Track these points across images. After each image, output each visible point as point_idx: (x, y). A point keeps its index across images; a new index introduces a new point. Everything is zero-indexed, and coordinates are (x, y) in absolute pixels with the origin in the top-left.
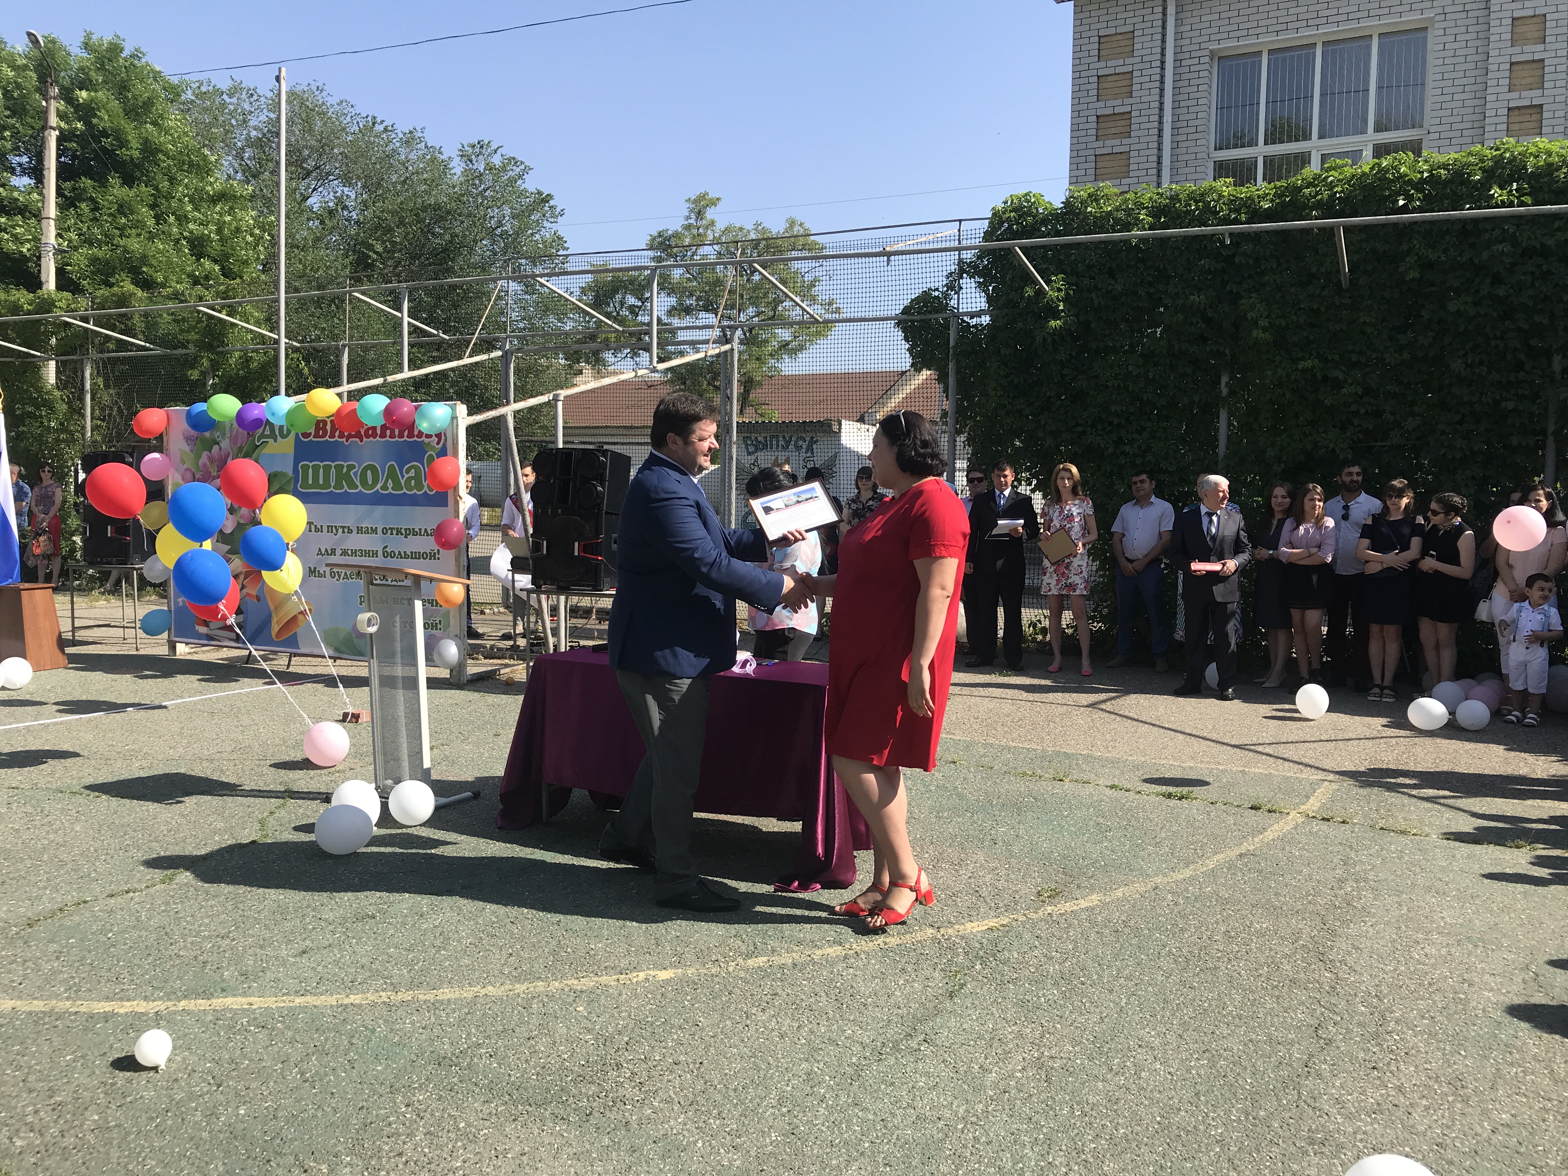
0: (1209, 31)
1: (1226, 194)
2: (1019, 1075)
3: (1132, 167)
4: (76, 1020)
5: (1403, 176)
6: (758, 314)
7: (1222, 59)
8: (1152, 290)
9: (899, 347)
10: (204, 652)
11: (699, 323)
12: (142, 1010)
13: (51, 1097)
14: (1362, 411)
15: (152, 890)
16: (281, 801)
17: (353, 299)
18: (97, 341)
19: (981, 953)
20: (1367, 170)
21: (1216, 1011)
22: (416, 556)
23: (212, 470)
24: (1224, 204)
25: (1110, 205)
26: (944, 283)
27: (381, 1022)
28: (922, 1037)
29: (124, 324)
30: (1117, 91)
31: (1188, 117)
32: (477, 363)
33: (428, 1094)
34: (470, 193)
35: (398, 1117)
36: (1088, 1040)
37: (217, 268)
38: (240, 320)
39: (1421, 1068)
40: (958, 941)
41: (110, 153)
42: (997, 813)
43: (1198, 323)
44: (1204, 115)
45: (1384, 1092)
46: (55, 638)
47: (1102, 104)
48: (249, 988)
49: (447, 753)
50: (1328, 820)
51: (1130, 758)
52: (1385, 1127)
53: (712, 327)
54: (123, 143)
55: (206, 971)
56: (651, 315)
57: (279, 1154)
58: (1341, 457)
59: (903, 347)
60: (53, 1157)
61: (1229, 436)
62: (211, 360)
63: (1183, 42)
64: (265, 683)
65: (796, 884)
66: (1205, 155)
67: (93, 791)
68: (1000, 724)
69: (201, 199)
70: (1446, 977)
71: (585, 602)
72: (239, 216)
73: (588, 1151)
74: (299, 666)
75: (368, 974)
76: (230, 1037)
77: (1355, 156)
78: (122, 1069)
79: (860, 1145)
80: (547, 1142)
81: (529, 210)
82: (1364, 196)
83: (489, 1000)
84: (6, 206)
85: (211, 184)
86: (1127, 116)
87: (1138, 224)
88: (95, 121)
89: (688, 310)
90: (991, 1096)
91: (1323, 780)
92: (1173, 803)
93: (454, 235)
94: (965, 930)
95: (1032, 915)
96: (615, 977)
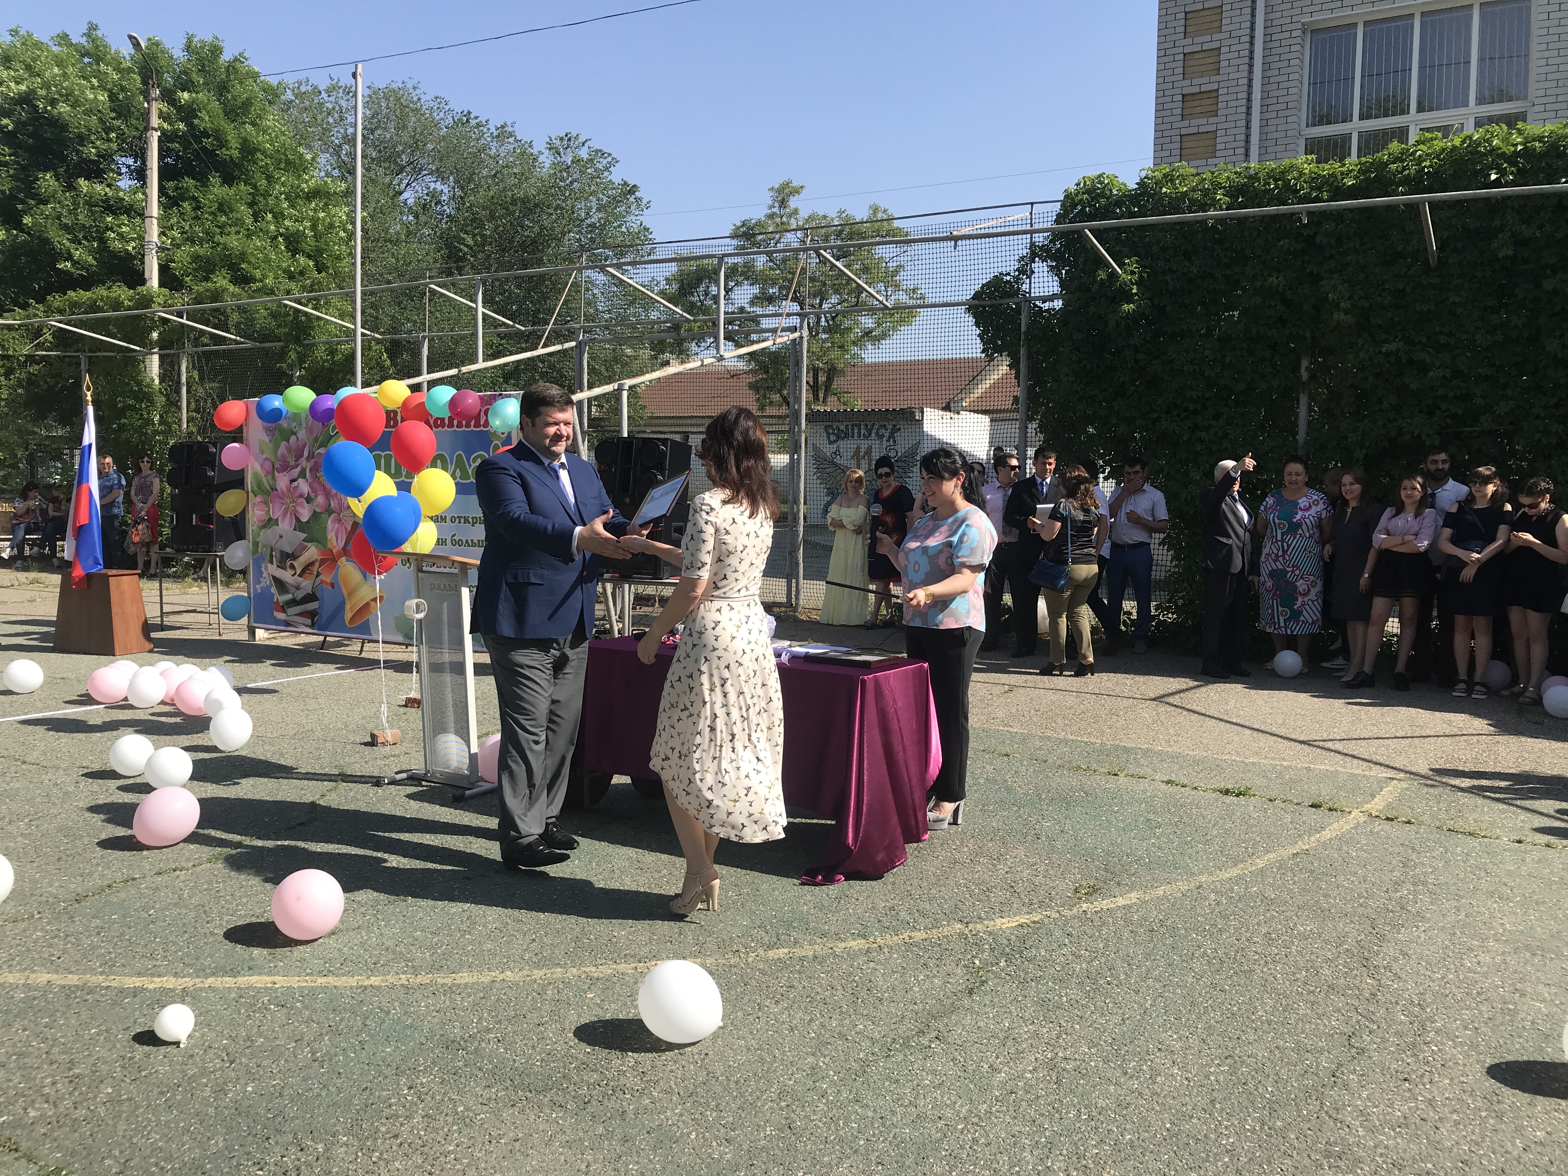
0: (1301, 3)
1: (1307, 171)
2: (1029, 1075)
3: (1219, 147)
4: (106, 995)
5: (1494, 150)
6: (841, 303)
7: (1315, 32)
8: (1229, 272)
9: (970, 333)
10: (283, 637)
11: (781, 311)
12: (170, 986)
13: (70, 1069)
14: (1451, 395)
15: (198, 869)
16: (334, 784)
17: (431, 291)
18: (192, 336)
19: (1008, 950)
20: (1458, 144)
21: (1245, 1016)
23: (290, 460)
24: (1305, 182)
25: (1186, 186)
26: (1016, 267)
27: (397, 1004)
28: (935, 1034)
29: (220, 319)
30: (1203, 68)
31: (1278, 93)
32: (550, 353)
33: (432, 1077)
34: (556, 186)
35: (399, 1099)
36: (1105, 1042)
37: (311, 263)
38: (325, 314)
39: (1456, 1081)
40: (985, 937)
41: (211, 154)
42: (1044, 807)
43: (1276, 306)
44: (1296, 90)
45: (1413, 1105)
46: (141, 623)
47: (1187, 82)
48: (275, 967)
50: (1392, 820)
51: (1191, 753)
52: (1409, 1142)
54: (223, 143)
55: (237, 949)
57: (278, 1131)
58: (1428, 443)
59: (974, 332)
60: (63, 1129)
61: (1309, 422)
62: (298, 353)
63: (1272, 16)
64: (336, 668)
65: (821, 876)
66: (1296, 133)
68: (1060, 717)
69: (298, 196)
70: (1497, 986)
71: (650, 590)
72: (333, 212)
73: (580, 1140)
74: (370, 652)
75: (391, 956)
76: (249, 1015)
77: (1448, 130)
78: (141, 1043)
79: (854, 1142)
80: (541, 1128)
81: (615, 201)
82: (1455, 171)
83: (505, 985)
84: (112, 206)
85: (307, 182)
86: (1214, 94)
87: (1215, 204)
88: (196, 121)
89: (770, 300)
90: (996, 1097)
91: (1393, 779)
92: (1230, 799)
93: (542, 228)
94: (995, 926)
95: (1066, 912)
96: (634, 965)
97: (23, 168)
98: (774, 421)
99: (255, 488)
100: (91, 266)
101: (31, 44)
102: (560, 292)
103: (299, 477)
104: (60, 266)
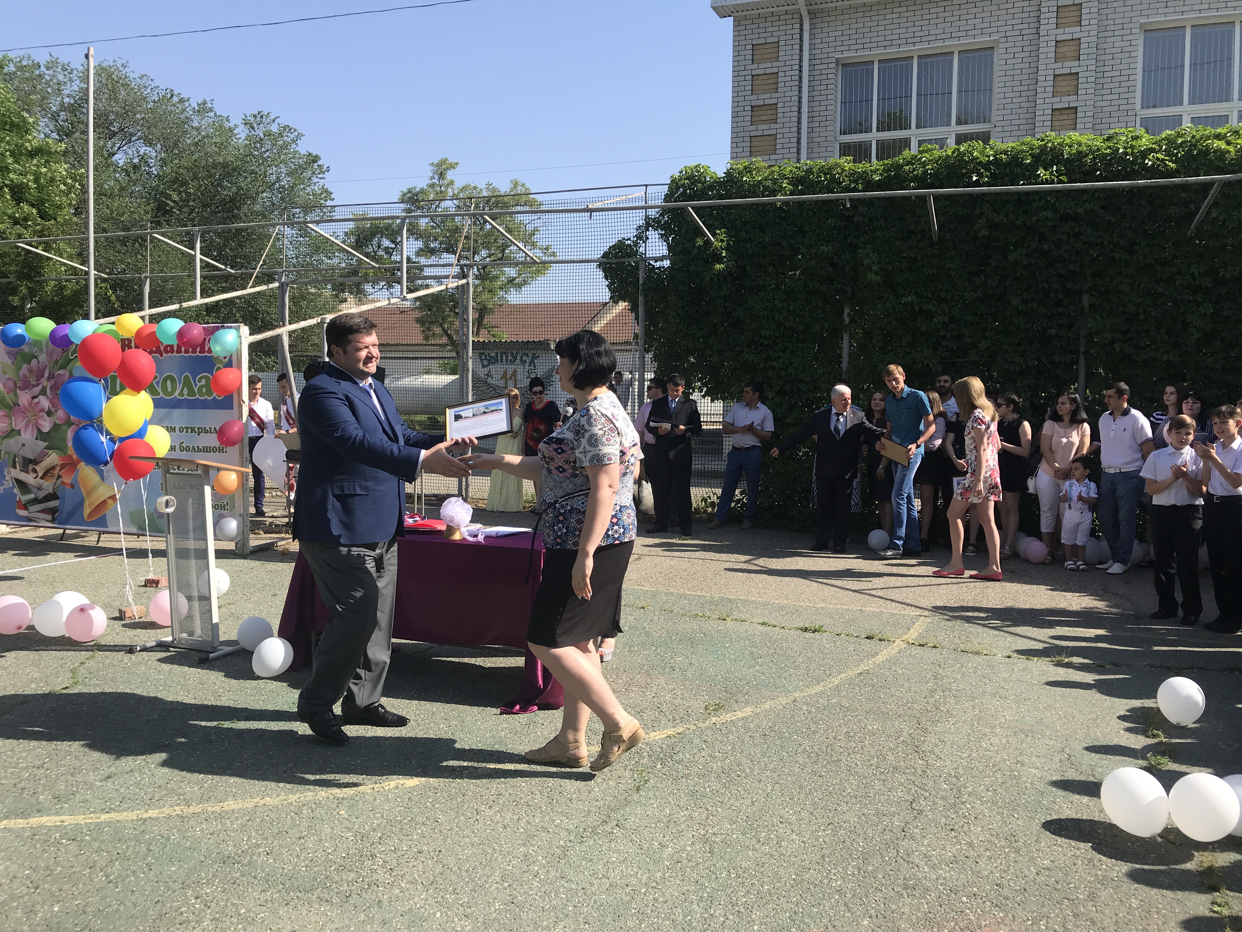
0: (835, 44)
1: (847, 168)
2: (689, 848)
3: (778, 146)
5: (975, 159)
6: (490, 256)
7: (845, 66)
8: (792, 242)
9: (601, 284)
10: (23, 531)
11: (442, 262)
14: (949, 335)
16: (91, 653)
17: (153, 239)
19: (661, 756)
20: (950, 154)
21: (838, 793)
22: (207, 450)
23: (31, 380)
24: (846, 176)
25: (760, 176)
26: (635, 234)
27: (175, 831)
28: (615, 823)
30: (766, 87)
31: (820, 109)
32: (259, 293)
33: (215, 887)
34: (251, 154)
35: (189, 908)
36: (742, 819)
37: (34, 211)
38: (54, 255)
39: (986, 828)
42: (675, 646)
43: (826, 267)
44: (832, 107)
45: (958, 847)
47: (755, 97)
48: (62, 808)
49: (233, 611)
50: (923, 646)
51: (776, 602)
52: (959, 874)
53: (451, 265)
55: (24, 795)
56: (402, 255)
59: (604, 283)
61: (850, 354)
62: (29, 288)
63: (815, 52)
64: (76, 556)
65: (518, 707)
66: (832, 138)
68: (679, 577)
69: (21, 154)
70: (1005, 760)
72: (54, 168)
74: (106, 541)
75: (164, 792)
76: (45, 849)
77: (942, 143)
79: (565, 908)
80: (313, 920)
81: (301, 168)
82: (948, 173)
83: (266, 808)
85: (29, 141)
86: (774, 107)
87: (781, 190)
89: (433, 252)
90: (667, 866)
91: (921, 616)
92: (808, 635)
93: (239, 188)
94: (649, 738)
95: (701, 725)
96: (371, 786)
98: (436, 348)
103: (40, 394)
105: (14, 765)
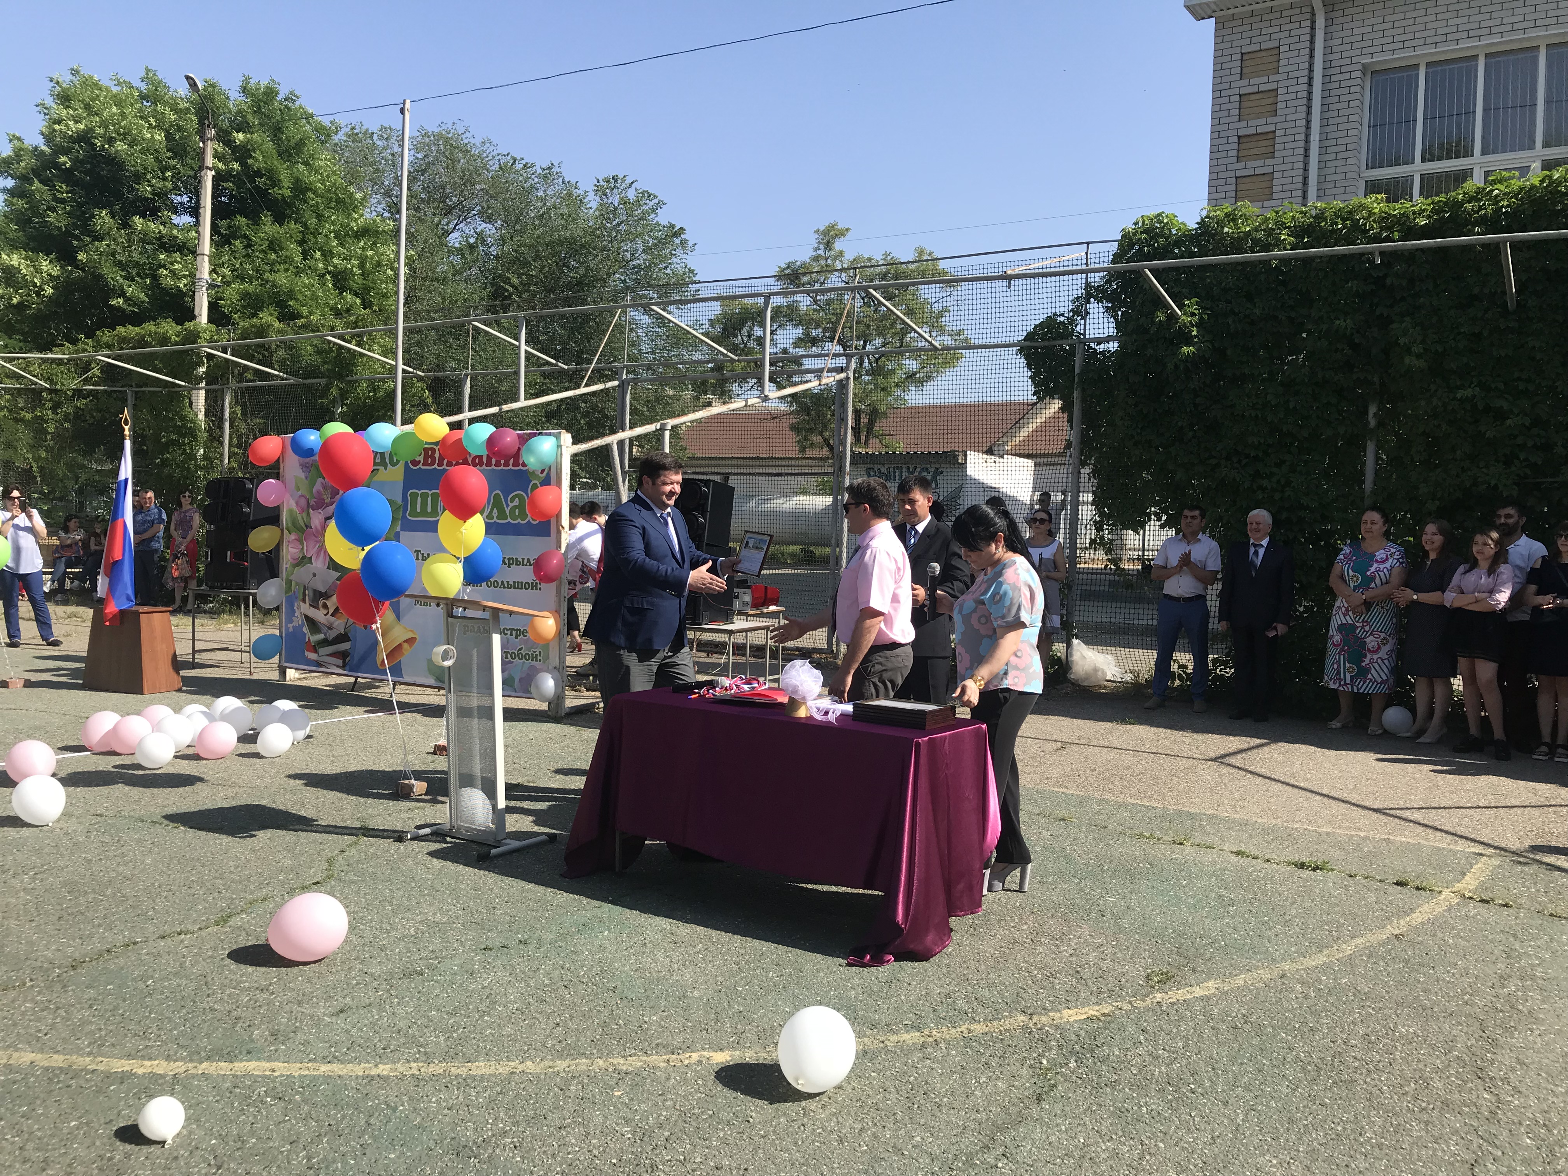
0: (1362, 44)
1: (1377, 211)
3: (1275, 189)
4: (91, 1080)
6: (884, 345)
7: (1375, 73)
8: (1293, 315)
9: (1021, 374)
10: (314, 678)
11: (824, 352)
12: (161, 1072)
14: (1530, 443)
15: (204, 933)
16: (354, 838)
17: (475, 330)
18: (236, 372)
19: (1077, 1048)
20: (1537, 183)
21: (1352, 1137)
22: (518, 586)
23: (325, 498)
24: (1374, 221)
25: (1248, 225)
26: (1070, 308)
27: (405, 1098)
28: (1001, 1150)
29: (264, 355)
30: (1260, 110)
31: (1337, 135)
32: (595, 392)
34: (602, 227)
36: (1195, 1166)
37: (358, 301)
38: (368, 350)
40: (1052, 1031)
41: (264, 193)
42: (1107, 880)
43: (1343, 350)
44: (1355, 132)
46: (171, 660)
47: (1243, 124)
48: (276, 1050)
50: (1487, 902)
51: (1259, 820)
54: (275, 182)
55: (236, 1028)
59: (1025, 374)
61: (1376, 471)
62: (340, 389)
63: (1332, 57)
65: (869, 956)
66: (1355, 175)
67: (173, 822)
69: (347, 235)
72: (381, 250)
74: (402, 694)
75: (402, 1040)
76: (243, 1109)
77: (1524, 171)
78: (123, 1140)
81: (661, 243)
82: (1534, 212)
83: (525, 1078)
84: (166, 243)
85: (356, 220)
86: (1271, 136)
87: (1279, 244)
88: (250, 161)
89: (814, 341)
91: (1481, 855)
92: (1306, 874)
93: (587, 269)
94: (1061, 1018)
95: (1139, 1004)
96: (666, 1057)
97: (80, 205)
98: (814, 463)
99: (290, 525)
100: (143, 302)
101: (89, 84)
102: (604, 333)
104: (113, 302)
105: (234, 984)
